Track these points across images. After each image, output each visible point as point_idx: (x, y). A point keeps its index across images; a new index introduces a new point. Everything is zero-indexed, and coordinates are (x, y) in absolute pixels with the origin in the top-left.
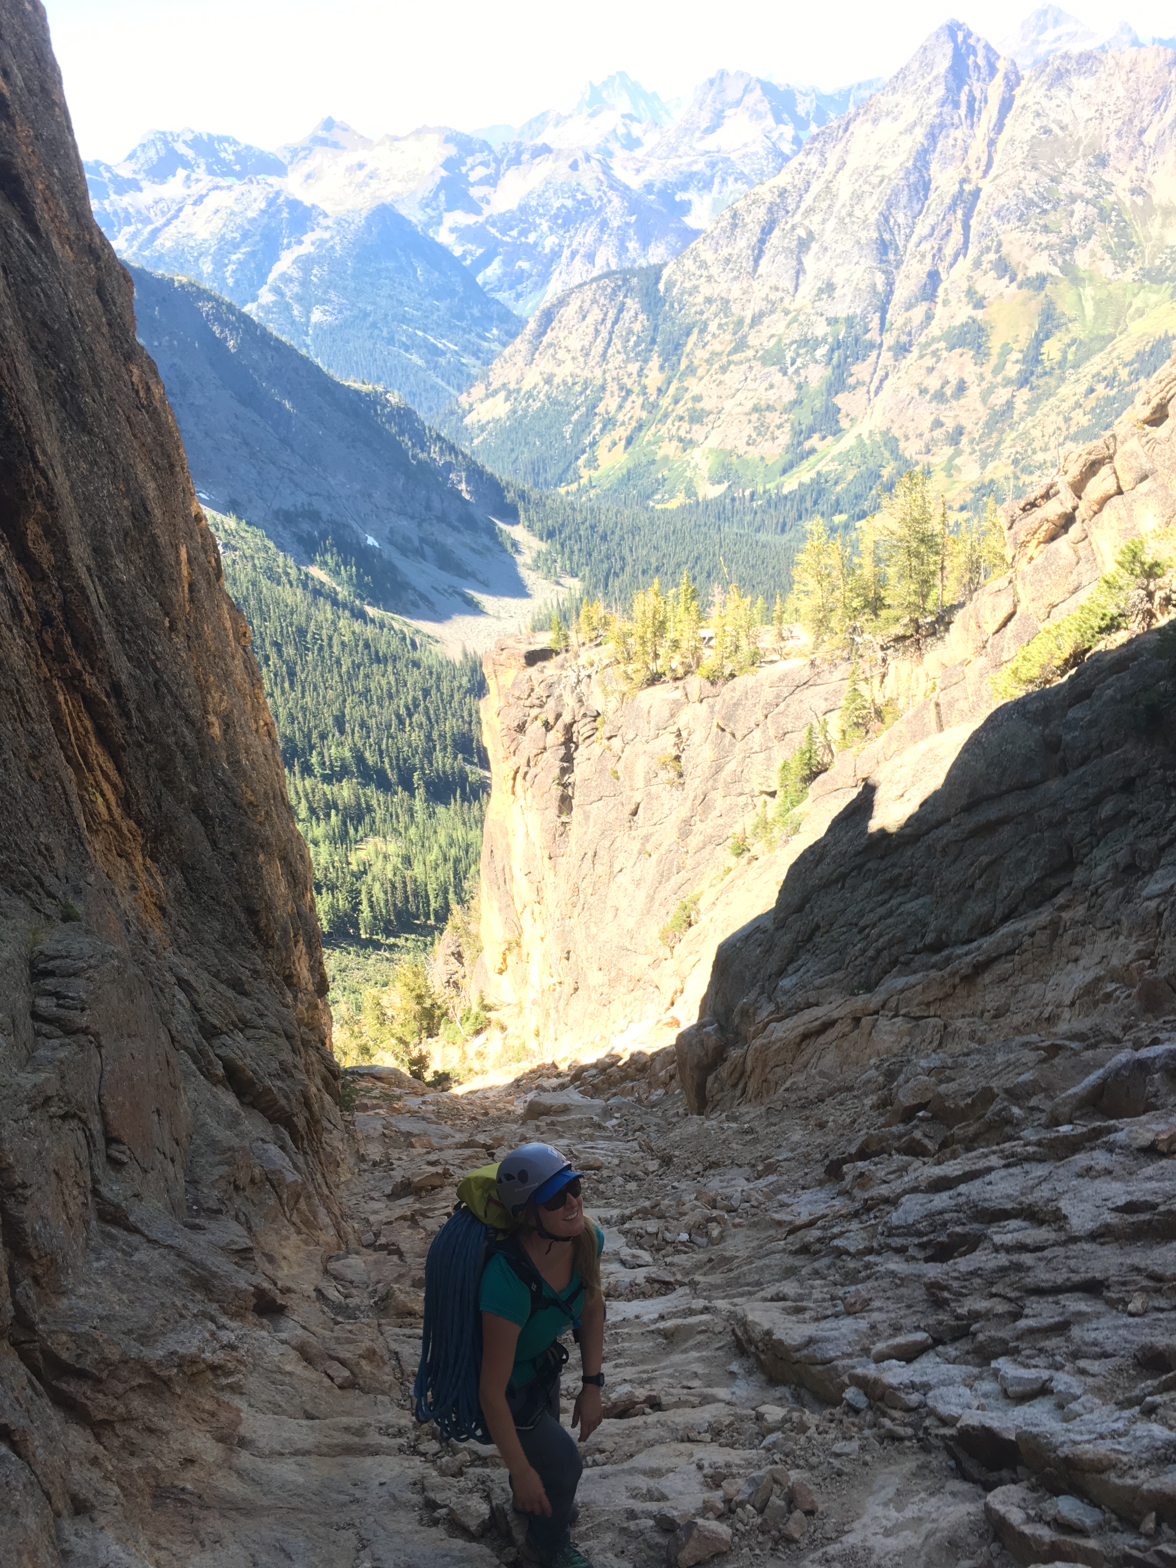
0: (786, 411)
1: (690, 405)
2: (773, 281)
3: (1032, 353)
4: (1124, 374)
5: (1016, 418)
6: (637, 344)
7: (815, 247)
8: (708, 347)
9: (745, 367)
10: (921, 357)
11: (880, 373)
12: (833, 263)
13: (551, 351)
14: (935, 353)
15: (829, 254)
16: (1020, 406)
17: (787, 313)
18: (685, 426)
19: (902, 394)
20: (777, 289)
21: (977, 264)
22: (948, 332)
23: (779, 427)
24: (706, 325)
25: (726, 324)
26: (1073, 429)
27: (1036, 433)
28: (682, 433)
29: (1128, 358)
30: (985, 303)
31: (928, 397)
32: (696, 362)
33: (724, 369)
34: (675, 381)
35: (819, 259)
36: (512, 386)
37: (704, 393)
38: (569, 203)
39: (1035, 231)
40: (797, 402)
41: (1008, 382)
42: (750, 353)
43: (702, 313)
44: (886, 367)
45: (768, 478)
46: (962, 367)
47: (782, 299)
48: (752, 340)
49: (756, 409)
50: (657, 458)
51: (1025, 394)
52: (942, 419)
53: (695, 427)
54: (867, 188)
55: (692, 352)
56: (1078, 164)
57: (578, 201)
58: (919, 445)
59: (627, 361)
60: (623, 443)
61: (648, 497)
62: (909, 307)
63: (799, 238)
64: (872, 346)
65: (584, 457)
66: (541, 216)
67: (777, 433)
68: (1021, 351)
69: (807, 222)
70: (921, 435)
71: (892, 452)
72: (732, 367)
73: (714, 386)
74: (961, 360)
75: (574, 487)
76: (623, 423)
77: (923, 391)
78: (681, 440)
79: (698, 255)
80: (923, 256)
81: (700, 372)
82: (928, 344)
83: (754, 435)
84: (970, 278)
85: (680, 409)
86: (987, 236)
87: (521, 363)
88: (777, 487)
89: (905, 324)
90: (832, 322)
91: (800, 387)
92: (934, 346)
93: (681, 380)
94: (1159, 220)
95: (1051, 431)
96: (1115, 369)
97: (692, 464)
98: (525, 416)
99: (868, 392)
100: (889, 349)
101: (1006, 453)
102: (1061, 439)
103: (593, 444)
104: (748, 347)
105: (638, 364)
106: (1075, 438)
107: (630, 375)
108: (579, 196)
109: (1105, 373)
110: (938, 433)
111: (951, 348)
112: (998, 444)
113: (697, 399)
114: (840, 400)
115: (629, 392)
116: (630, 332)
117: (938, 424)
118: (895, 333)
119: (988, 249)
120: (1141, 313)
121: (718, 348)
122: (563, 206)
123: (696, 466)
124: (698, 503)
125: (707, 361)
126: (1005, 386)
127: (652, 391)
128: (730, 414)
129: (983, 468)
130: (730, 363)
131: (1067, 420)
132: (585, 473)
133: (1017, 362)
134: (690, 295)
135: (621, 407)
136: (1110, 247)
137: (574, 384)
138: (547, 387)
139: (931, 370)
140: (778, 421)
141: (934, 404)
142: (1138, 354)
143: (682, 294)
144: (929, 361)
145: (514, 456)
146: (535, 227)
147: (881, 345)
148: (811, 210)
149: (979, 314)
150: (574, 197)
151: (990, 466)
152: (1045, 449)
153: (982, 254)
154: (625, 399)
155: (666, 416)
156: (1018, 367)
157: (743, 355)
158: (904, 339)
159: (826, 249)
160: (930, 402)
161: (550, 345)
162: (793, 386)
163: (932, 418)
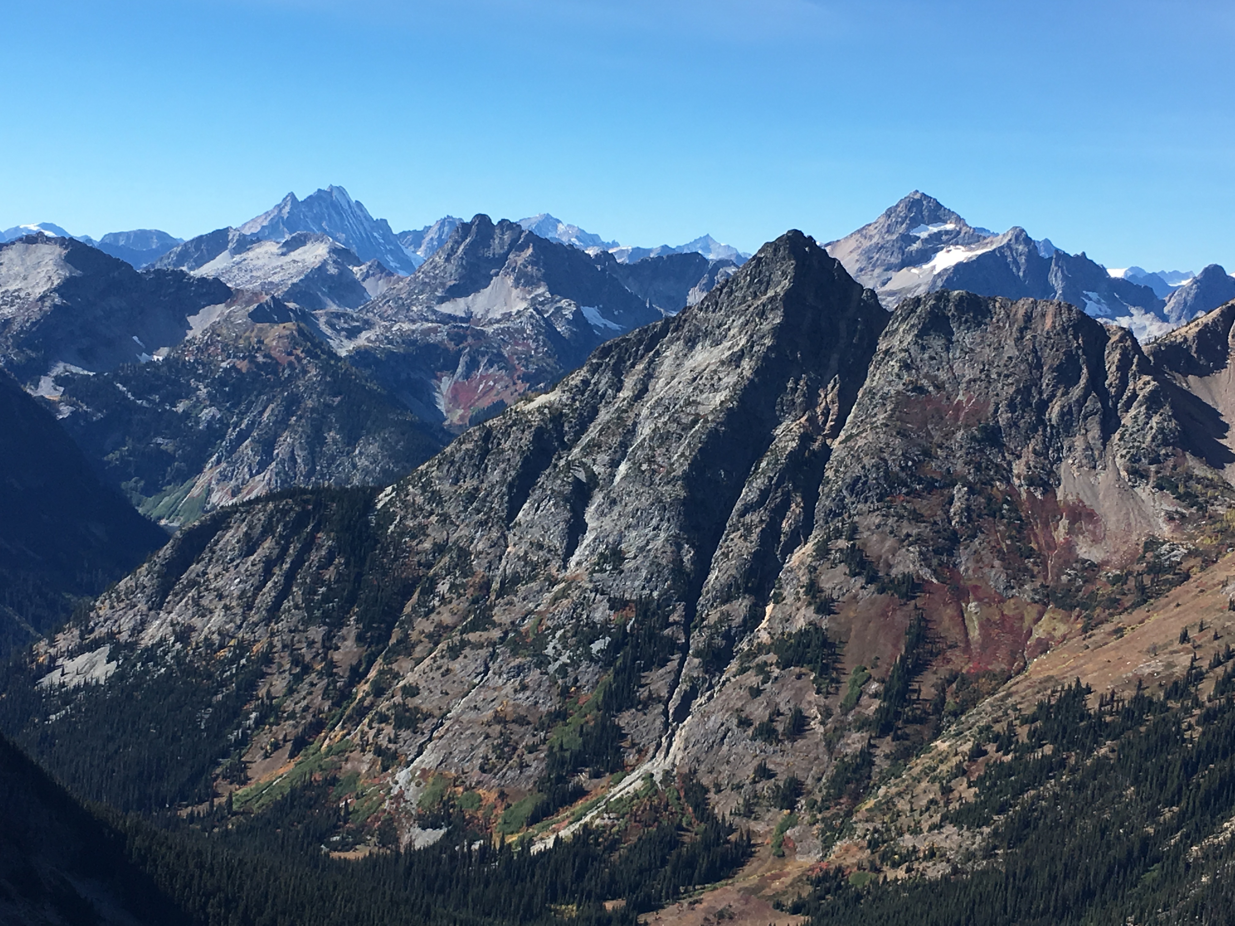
0: (542, 727)
1: (398, 699)
2: (536, 534)
3: (897, 686)
4: (1023, 733)
5: (875, 778)
6: (326, 598)
7: (598, 498)
8: (433, 616)
9: (484, 652)
10: (743, 671)
11: (683, 687)
12: (623, 522)
13: (193, 593)
14: (762, 669)
15: (617, 509)
16: (881, 763)
17: (553, 582)
18: (389, 730)
19: (713, 722)
20: (541, 547)
21: (822, 551)
22: (782, 641)
23: (532, 749)
24: (433, 582)
25: (464, 586)
26: (955, 806)
27: (902, 805)
28: (383, 742)
29: (1028, 710)
30: (835, 606)
31: (750, 732)
32: (414, 636)
33: (454, 652)
34: (380, 660)
35: (603, 514)
36: (124, 637)
37: (422, 684)
38: (243, 365)
39: (901, 517)
40: (560, 716)
41: (863, 724)
42: (496, 634)
43: (430, 566)
44: (692, 679)
45: (508, 826)
46: (799, 694)
47: (547, 562)
48: (499, 615)
49: (499, 719)
50: (341, 776)
51: (886, 746)
52: (771, 766)
53: (404, 734)
54: (673, 427)
55: (410, 621)
56: (959, 435)
57: (257, 365)
58: (735, 801)
59: (307, 622)
60: (289, 745)
61: (322, 838)
62: (727, 599)
63: (577, 480)
64: (672, 646)
65: (226, 762)
66: (200, 378)
67: (528, 757)
68: (882, 681)
69: (587, 460)
70: (739, 787)
71: (696, 807)
72: (467, 651)
73: (438, 675)
74: (799, 684)
75: (203, 808)
76: (292, 716)
77: (745, 723)
78: (379, 751)
79: (429, 482)
80: (749, 530)
81: (418, 651)
82: (751, 655)
83: (493, 757)
84: (812, 570)
85: (383, 706)
86: (836, 515)
87: (142, 607)
88: (521, 842)
89: (720, 621)
90: (616, 604)
91: (564, 692)
92: (762, 658)
93: (388, 660)
94: (1064, 523)
95: (924, 802)
96: (1010, 724)
97: (395, 791)
98: (137, 687)
99: (666, 713)
100: (697, 654)
101: (860, 828)
102: (937, 818)
103: (243, 742)
104: (494, 625)
105: (323, 629)
106: (956, 819)
107: (311, 644)
108: (260, 359)
109: (997, 728)
110: (765, 787)
111: (784, 665)
112: (849, 814)
113: (411, 691)
114: (625, 719)
115: (307, 669)
116: (318, 580)
117: (764, 773)
118: (706, 633)
119: (838, 533)
120: (1043, 647)
121: (446, 618)
122: (234, 367)
123: (401, 795)
124: (398, 853)
125: (430, 636)
126: (859, 729)
127: (343, 671)
128: (457, 720)
129: (827, 846)
130: (464, 644)
131: (947, 791)
132: (223, 787)
133: (875, 695)
134: (413, 537)
135: (290, 691)
136: (1000, 551)
137: (222, 647)
138: (178, 646)
139: (756, 692)
140: (529, 740)
141: (758, 743)
142: (1041, 705)
143: (402, 534)
144: (753, 679)
145: (111, 747)
146: (189, 392)
147: (687, 646)
148: (593, 447)
149: (825, 623)
150: (252, 359)
151: (838, 846)
152: (916, 831)
153: (829, 539)
154: (298, 679)
155: (361, 712)
156: (876, 704)
157: (485, 635)
158: (719, 641)
159: (614, 502)
160: (753, 739)
161: (192, 584)
162: (555, 691)
163: (756, 763)
